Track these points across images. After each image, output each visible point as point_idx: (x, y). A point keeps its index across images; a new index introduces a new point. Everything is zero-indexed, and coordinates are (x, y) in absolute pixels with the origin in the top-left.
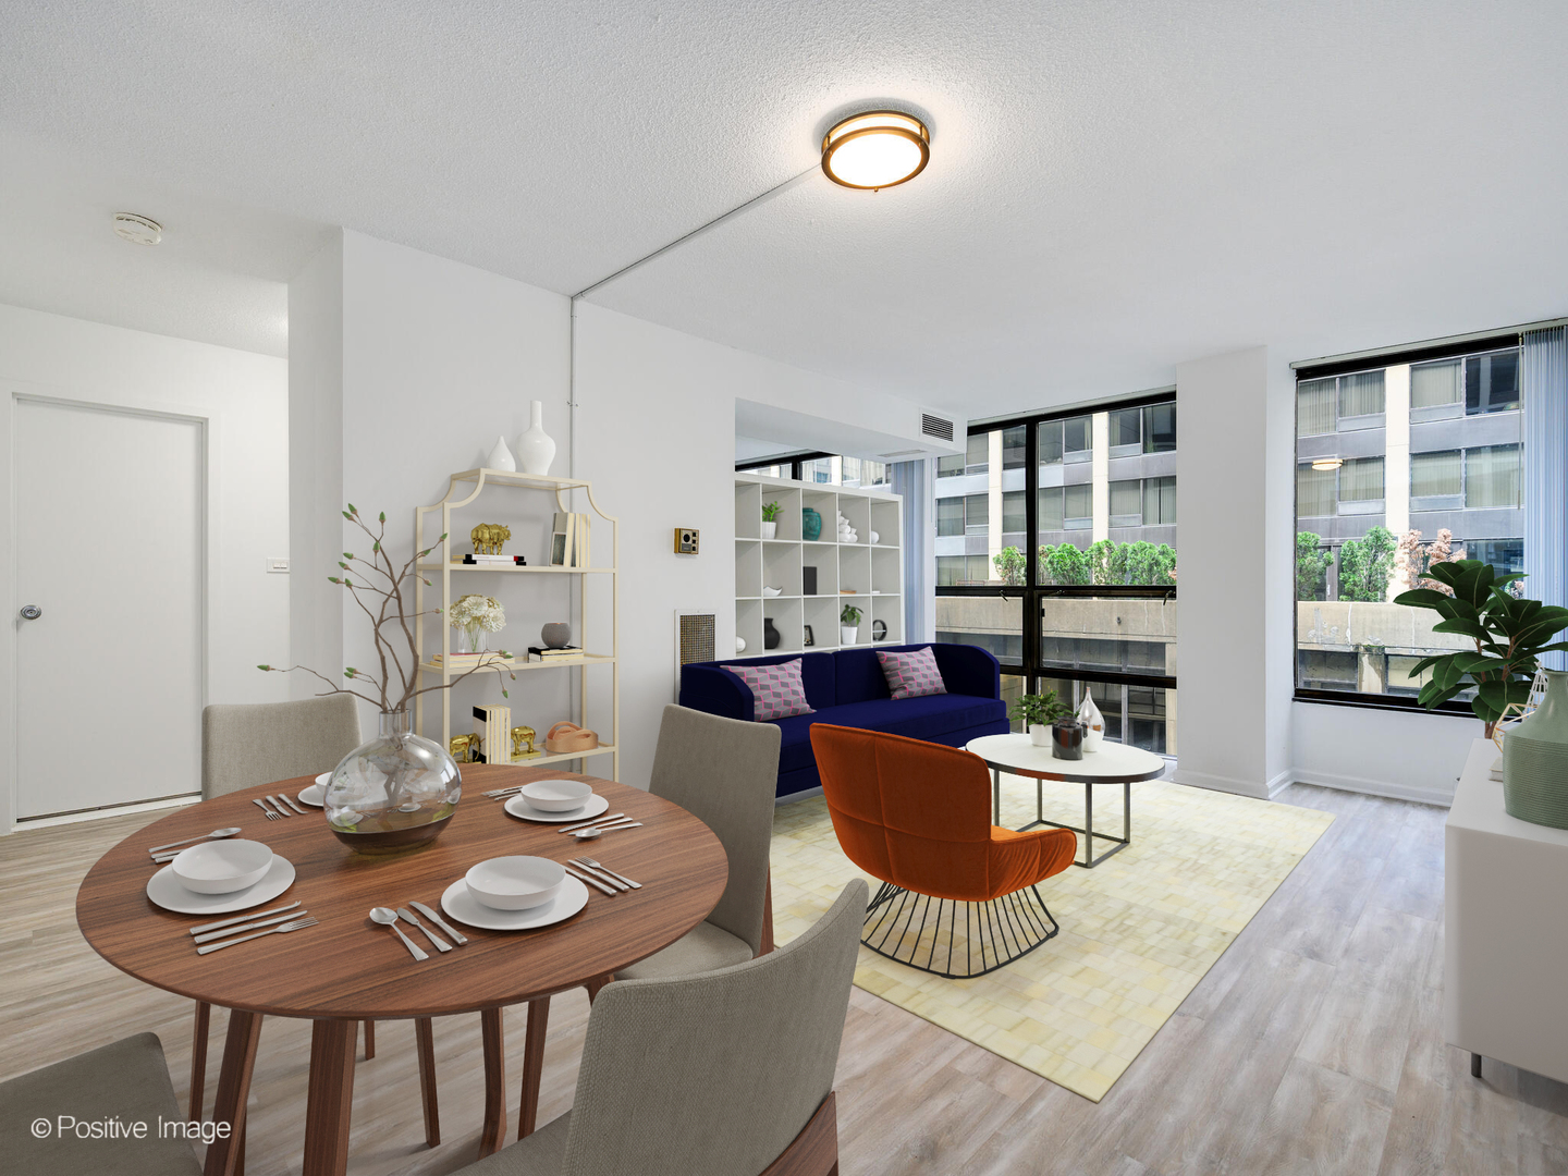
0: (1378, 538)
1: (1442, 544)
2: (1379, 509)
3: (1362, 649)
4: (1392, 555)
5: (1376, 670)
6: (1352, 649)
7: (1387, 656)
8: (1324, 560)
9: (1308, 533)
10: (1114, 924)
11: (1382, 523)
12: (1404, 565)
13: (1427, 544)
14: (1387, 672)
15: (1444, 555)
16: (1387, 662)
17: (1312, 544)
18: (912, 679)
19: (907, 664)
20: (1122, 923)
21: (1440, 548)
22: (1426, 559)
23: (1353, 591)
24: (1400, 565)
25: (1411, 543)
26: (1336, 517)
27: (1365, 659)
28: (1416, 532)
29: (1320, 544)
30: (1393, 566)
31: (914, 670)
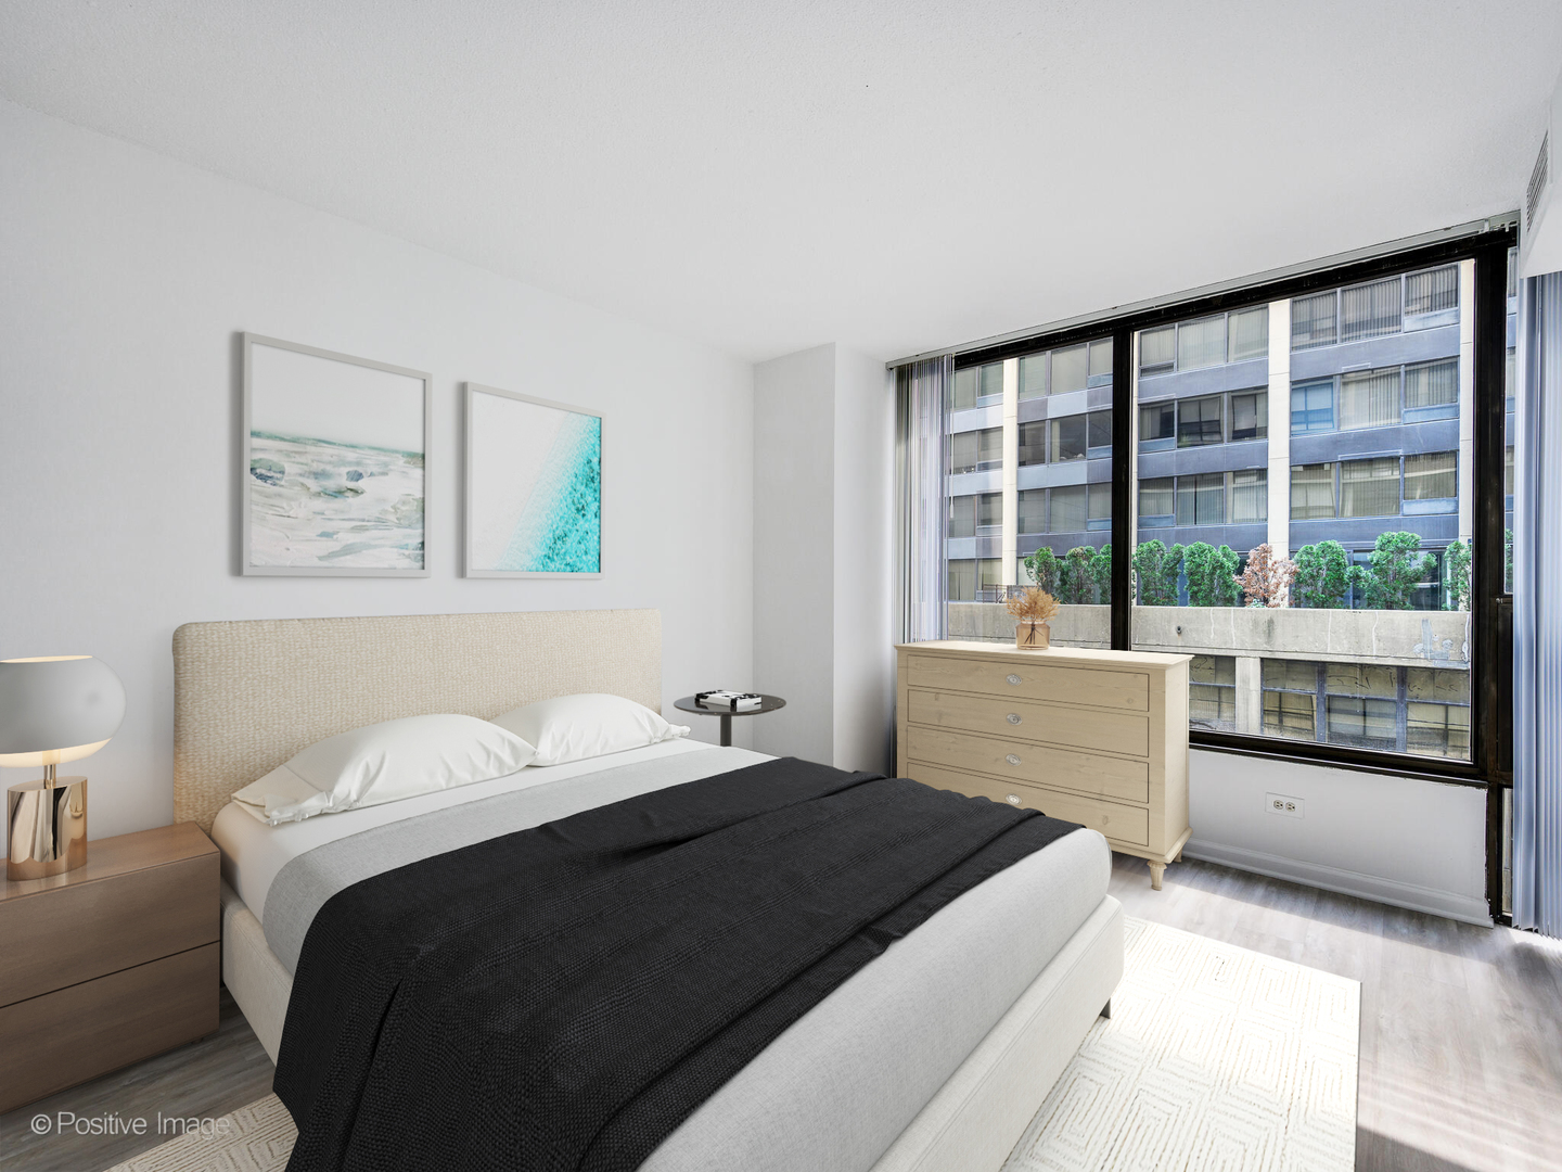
17: (1411, 545)
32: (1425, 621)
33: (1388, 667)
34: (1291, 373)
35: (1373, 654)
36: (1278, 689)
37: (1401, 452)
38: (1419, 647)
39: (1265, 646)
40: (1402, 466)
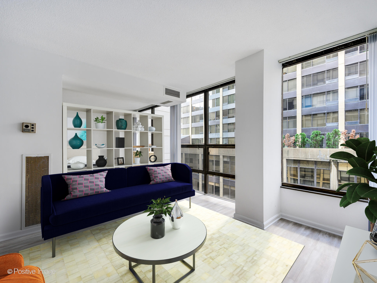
0: (336, 132)
1: (353, 133)
2: (337, 125)
3: (331, 161)
4: (340, 136)
5: (335, 166)
6: (329, 161)
7: (338, 162)
8: (322, 138)
9: (317, 131)
10: (250, 259)
11: (338, 128)
12: (343, 139)
13: (349, 134)
14: (338, 167)
15: (353, 136)
16: (338, 164)
17: (319, 134)
18: (157, 177)
19: (156, 171)
20: (253, 258)
21: (352, 134)
22: (349, 137)
23: (329, 146)
24: (342, 139)
25: (344, 133)
26: (326, 127)
27: (332, 163)
28: (346, 130)
29: (321, 133)
30: (340, 139)
31: (159, 173)
32: (320, 151)
33: (312, 161)
34: (302, 94)
35: (310, 158)
36: (290, 166)
37: (326, 112)
38: (319, 156)
39: (287, 156)
40: (326, 115)
